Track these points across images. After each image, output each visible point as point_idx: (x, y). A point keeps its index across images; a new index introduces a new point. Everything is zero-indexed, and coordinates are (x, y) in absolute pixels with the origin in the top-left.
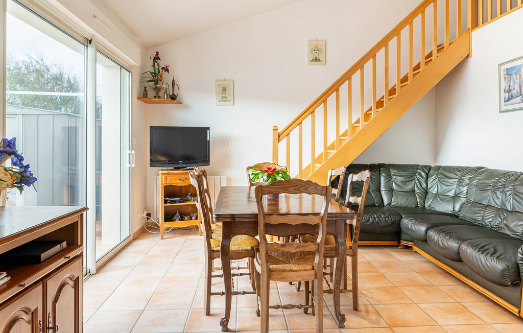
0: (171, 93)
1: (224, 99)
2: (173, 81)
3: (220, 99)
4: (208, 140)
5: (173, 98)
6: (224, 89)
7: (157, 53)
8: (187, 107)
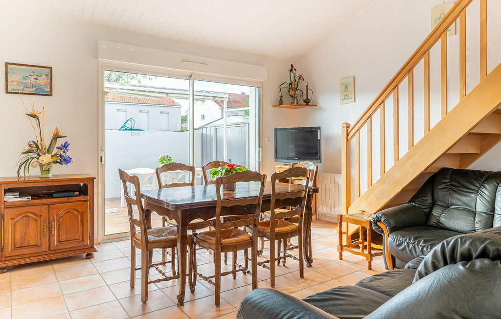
0: (305, 98)
1: (346, 97)
2: (307, 87)
3: (343, 98)
4: (319, 138)
5: (307, 102)
6: (346, 87)
7: (292, 66)
8: (320, 108)
